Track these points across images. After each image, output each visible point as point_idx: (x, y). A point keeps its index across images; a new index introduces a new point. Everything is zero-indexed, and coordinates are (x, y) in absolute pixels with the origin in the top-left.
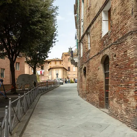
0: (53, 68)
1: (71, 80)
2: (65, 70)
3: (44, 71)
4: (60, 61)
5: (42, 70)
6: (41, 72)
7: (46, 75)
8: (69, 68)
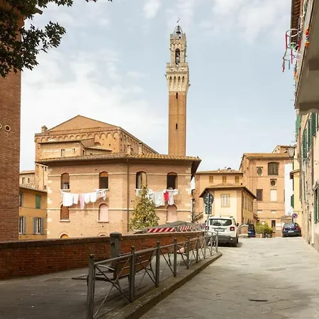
0: (214, 189)
1: (266, 225)
2: (248, 197)
3: (176, 192)
4: (237, 175)
5: (171, 190)
6: (166, 195)
7: (184, 207)
8: (260, 192)
